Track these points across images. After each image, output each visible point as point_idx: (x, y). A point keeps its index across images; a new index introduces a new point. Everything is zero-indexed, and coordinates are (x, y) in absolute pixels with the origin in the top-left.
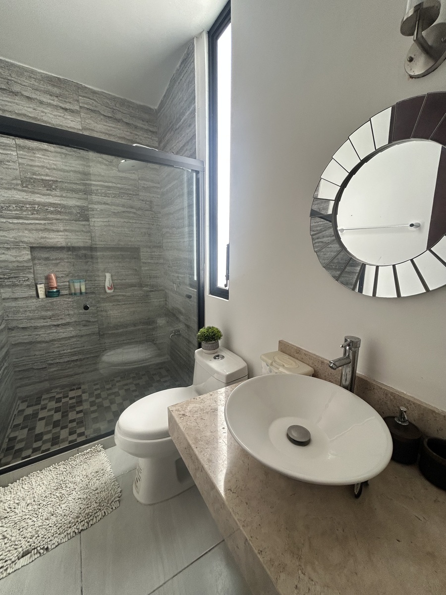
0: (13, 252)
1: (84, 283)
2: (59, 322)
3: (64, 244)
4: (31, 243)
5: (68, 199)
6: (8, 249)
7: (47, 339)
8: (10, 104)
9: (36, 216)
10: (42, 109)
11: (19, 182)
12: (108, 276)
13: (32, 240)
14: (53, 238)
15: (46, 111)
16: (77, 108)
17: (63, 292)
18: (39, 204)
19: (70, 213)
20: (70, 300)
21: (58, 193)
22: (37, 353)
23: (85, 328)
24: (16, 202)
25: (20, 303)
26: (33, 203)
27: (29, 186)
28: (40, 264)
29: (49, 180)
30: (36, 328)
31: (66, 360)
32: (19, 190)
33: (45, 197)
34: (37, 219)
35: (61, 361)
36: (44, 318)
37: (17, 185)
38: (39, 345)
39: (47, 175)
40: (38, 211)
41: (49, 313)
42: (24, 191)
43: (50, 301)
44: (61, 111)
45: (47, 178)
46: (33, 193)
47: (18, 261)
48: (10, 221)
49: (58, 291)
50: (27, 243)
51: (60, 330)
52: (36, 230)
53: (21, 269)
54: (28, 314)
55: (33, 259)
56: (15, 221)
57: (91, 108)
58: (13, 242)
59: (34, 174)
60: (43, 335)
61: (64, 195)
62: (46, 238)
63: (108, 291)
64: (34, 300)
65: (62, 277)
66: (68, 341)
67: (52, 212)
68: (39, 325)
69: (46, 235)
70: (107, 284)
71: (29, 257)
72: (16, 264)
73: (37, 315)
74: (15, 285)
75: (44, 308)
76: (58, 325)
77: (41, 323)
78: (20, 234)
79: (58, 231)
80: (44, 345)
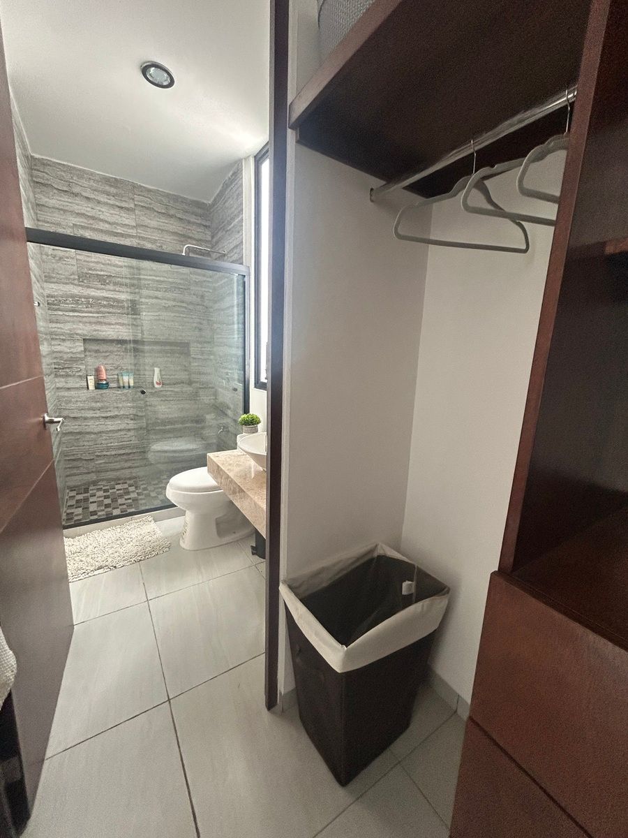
0: (68, 344)
1: (132, 377)
2: (108, 414)
3: (115, 337)
4: (84, 335)
5: (121, 294)
6: (64, 340)
7: (96, 430)
8: (70, 205)
9: (90, 309)
10: (99, 208)
11: (77, 277)
12: (157, 370)
13: (85, 332)
14: (106, 331)
15: (103, 210)
16: (132, 206)
17: (111, 385)
18: (93, 298)
19: (123, 307)
20: (119, 392)
21: (111, 287)
22: (86, 443)
23: (132, 422)
24: (73, 296)
25: (73, 393)
26: (87, 297)
27: (85, 281)
28: (90, 356)
29: (103, 275)
30: (85, 419)
31: (113, 453)
32: (76, 285)
33: (99, 291)
34: (91, 312)
35: (108, 453)
36: (93, 409)
37: (74, 279)
38: (88, 436)
39: (101, 270)
40: (92, 304)
41: (99, 405)
42: (79, 285)
43: (100, 393)
44: (117, 209)
45: (102, 273)
46: (88, 287)
47: (72, 352)
48: (67, 314)
49: (107, 384)
50: (80, 335)
51: (109, 422)
52: (90, 323)
53: (74, 360)
54: (79, 404)
55: (85, 350)
56: (71, 314)
57: (145, 205)
58: (69, 334)
59: (90, 269)
60: (93, 426)
61: (117, 289)
62: (98, 330)
63: (156, 386)
64: (85, 391)
65: (111, 370)
66: (116, 434)
67: (105, 306)
68: (88, 416)
69: (98, 327)
70: (156, 379)
71: (82, 349)
72: (69, 355)
73: (86, 406)
74: (67, 376)
75: (94, 399)
76: (107, 418)
77: (90, 414)
78: (74, 326)
79: (110, 324)
80: (93, 436)
